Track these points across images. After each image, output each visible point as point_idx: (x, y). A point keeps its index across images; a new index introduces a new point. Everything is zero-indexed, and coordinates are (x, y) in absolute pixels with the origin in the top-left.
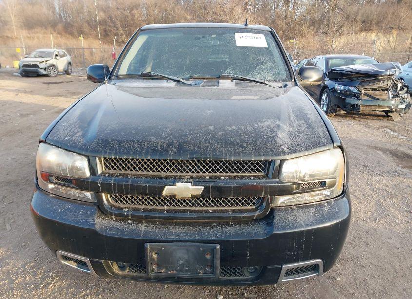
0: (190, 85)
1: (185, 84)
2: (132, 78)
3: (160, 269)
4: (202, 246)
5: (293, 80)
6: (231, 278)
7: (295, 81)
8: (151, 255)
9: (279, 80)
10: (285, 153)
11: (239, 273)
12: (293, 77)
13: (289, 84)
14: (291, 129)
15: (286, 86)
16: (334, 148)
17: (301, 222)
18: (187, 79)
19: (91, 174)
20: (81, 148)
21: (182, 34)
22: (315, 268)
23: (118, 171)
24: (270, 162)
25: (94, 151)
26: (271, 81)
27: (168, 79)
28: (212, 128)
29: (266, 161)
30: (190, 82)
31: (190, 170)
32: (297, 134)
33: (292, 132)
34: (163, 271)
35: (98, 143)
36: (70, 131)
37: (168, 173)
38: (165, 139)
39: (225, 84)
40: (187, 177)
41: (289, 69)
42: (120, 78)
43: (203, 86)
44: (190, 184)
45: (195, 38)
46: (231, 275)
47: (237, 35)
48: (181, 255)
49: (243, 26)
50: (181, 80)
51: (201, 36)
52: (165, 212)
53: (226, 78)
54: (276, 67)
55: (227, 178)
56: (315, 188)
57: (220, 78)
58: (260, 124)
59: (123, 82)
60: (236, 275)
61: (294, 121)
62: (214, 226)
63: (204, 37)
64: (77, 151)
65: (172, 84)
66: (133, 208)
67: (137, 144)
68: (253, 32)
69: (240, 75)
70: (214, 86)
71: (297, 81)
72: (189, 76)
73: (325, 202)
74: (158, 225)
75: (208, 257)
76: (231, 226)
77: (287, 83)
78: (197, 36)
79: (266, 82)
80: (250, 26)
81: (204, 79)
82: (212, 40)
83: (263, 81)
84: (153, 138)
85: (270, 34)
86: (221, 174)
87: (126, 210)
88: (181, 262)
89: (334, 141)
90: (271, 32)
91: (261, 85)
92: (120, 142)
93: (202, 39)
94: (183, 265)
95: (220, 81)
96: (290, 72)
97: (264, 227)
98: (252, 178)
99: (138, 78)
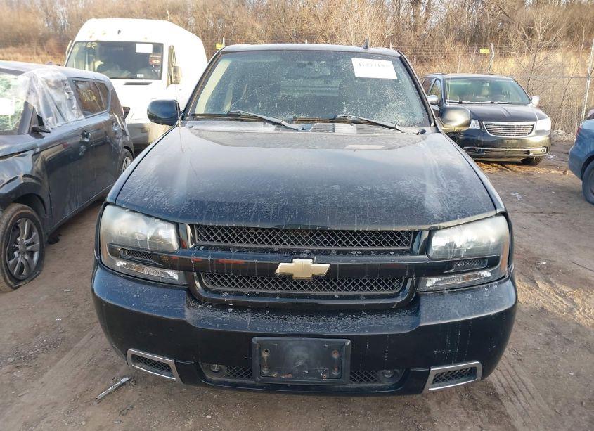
0: (296, 130)
1: (288, 128)
2: (216, 119)
3: (270, 373)
4: (327, 342)
5: (433, 124)
6: (362, 385)
7: (435, 125)
8: (261, 354)
9: (414, 124)
10: (435, 221)
11: (372, 378)
12: (432, 120)
13: (428, 129)
14: (440, 190)
15: (423, 132)
16: (497, 215)
17: (455, 311)
18: (291, 121)
19: (180, 248)
20: (167, 213)
21: (280, 59)
22: (471, 372)
23: (215, 243)
24: (416, 233)
25: (185, 216)
26: (403, 125)
27: (265, 121)
28: (337, 187)
29: (410, 232)
30: (294, 126)
31: (311, 242)
32: (449, 196)
33: (441, 193)
34: (275, 374)
35: (189, 207)
36: (148, 189)
37: (282, 246)
38: (278, 201)
39: (343, 129)
40: (307, 252)
41: (426, 109)
42: (197, 119)
43: (313, 131)
44: (311, 261)
45: (298, 66)
46: (361, 381)
47: (356, 62)
48: (299, 353)
49: (361, 49)
50: (284, 123)
51: (307, 62)
52: (278, 298)
53: (343, 120)
54: (410, 107)
55: (359, 253)
56: (473, 267)
57: (334, 120)
58: (400, 183)
59: (201, 124)
60: (368, 381)
61: (442, 179)
62: (342, 317)
63: (310, 64)
64: (161, 217)
65: (271, 128)
66: (235, 292)
67: (242, 208)
68: (377, 58)
69: (362, 116)
70: (328, 131)
71: (438, 126)
72: (292, 117)
73: (484, 286)
74: (268, 314)
75: (335, 356)
76: (363, 316)
77: (425, 128)
78: (300, 62)
79: (397, 127)
80: (371, 50)
81: (314, 121)
82: (321, 68)
83: (393, 125)
84: (263, 201)
85: (400, 62)
86: (351, 248)
87: (226, 294)
88: (300, 363)
89: (497, 206)
90: (400, 58)
91: (392, 130)
92: (220, 204)
93: (308, 67)
94: (302, 367)
95: (336, 124)
96: (428, 114)
97: (407, 317)
98: (392, 253)
99: (223, 120)
